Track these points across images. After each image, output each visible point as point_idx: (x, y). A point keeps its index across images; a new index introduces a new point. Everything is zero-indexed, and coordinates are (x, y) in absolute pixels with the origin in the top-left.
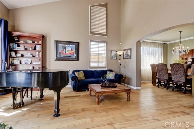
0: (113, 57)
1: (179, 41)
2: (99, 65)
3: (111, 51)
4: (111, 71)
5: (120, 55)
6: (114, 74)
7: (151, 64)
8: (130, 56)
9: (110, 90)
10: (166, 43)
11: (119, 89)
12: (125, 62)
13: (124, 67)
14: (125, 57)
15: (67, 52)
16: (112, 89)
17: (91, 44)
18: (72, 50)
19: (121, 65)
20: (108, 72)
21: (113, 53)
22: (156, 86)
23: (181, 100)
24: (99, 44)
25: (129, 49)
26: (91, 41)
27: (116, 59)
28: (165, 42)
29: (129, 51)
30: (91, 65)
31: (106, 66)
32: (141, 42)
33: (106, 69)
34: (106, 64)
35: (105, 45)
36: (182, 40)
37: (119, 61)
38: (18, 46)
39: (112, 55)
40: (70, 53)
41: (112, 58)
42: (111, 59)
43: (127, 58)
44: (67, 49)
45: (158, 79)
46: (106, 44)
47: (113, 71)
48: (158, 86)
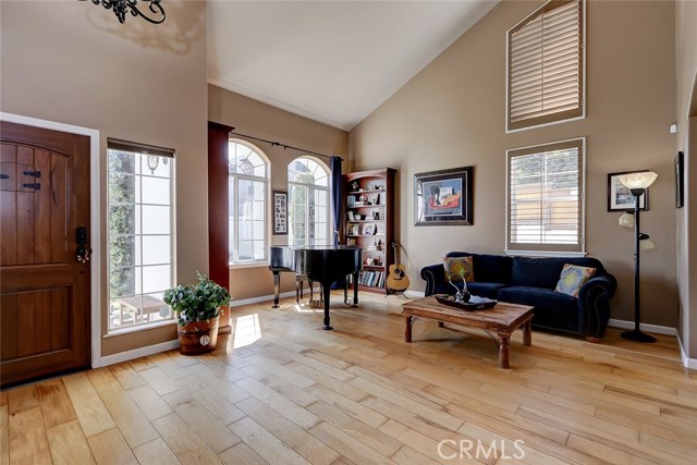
0: (618, 203)
3: (610, 176)
15: (442, 202)
17: (513, 162)
18: (454, 193)
19: (642, 237)
20: (568, 269)
26: (512, 154)
27: (645, 209)
34: (580, 235)
35: (576, 153)
37: (624, 219)
38: (358, 200)
39: (613, 192)
40: (449, 203)
41: (614, 206)
42: (609, 210)
44: (442, 193)
46: (580, 150)
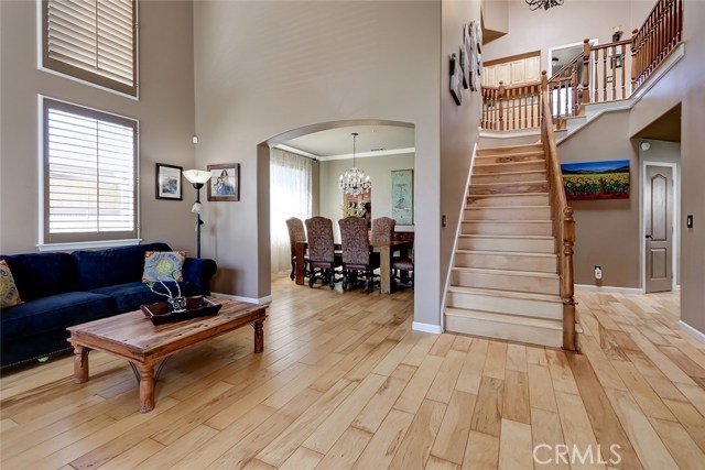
0: (164, 191)
1: (351, 156)
2: (101, 224)
3: (158, 165)
4: (163, 247)
5: (199, 186)
6: (181, 259)
7: (288, 218)
8: (235, 190)
9: (202, 328)
10: (317, 158)
11: (233, 318)
12: (216, 212)
13: (213, 230)
14: (214, 193)
16: (204, 322)
17: (51, 116)
19: (201, 222)
20: (150, 257)
21: (166, 175)
22: (303, 284)
23: (370, 313)
24: (100, 127)
25: (230, 167)
26: (48, 104)
27: (180, 199)
28: (314, 157)
29: (232, 172)
30: (51, 225)
31: (135, 227)
32: (271, 146)
33: (135, 242)
34: (135, 222)
35: (131, 134)
36: (358, 155)
37: (196, 207)
39: (161, 181)
41: (161, 194)
42: (158, 197)
43: (225, 199)
45: (311, 262)
46: (135, 131)
47: (170, 250)
48: (311, 286)
